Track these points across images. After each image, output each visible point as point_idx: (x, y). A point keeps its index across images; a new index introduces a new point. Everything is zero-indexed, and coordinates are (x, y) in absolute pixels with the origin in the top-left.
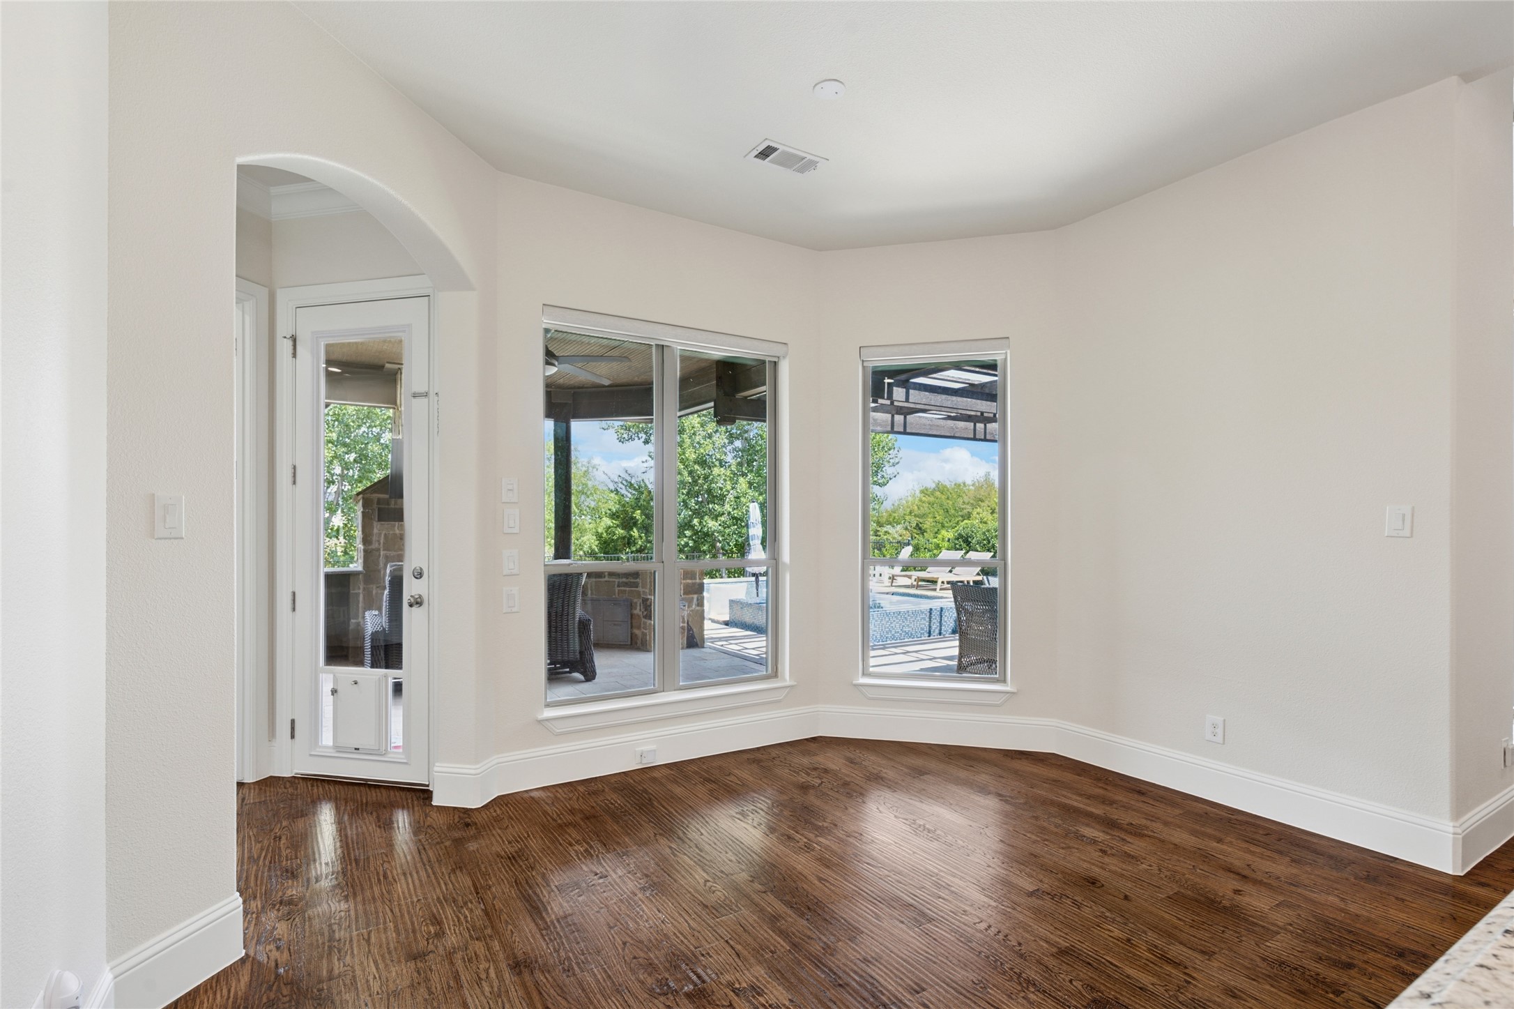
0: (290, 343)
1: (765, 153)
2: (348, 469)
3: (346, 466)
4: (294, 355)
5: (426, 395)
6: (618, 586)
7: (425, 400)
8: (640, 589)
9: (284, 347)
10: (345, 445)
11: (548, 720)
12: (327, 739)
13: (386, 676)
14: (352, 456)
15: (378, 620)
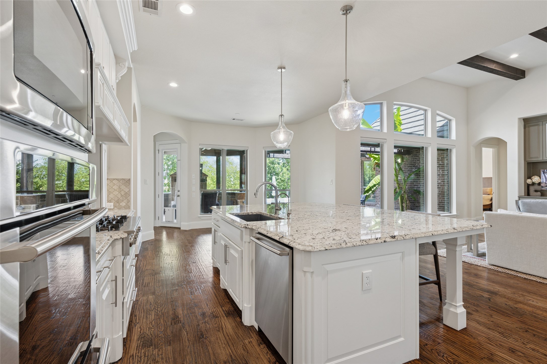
0: (158, 151)
1: (234, 119)
2: (169, 167)
3: (168, 166)
4: (159, 153)
5: (180, 160)
6: (231, 197)
7: (180, 161)
8: (235, 198)
9: (157, 152)
10: (168, 160)
11: (200, 217)
12: (164, 220)
13: (174, 209)
14: (170, 163)
15: (174, 203)
